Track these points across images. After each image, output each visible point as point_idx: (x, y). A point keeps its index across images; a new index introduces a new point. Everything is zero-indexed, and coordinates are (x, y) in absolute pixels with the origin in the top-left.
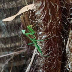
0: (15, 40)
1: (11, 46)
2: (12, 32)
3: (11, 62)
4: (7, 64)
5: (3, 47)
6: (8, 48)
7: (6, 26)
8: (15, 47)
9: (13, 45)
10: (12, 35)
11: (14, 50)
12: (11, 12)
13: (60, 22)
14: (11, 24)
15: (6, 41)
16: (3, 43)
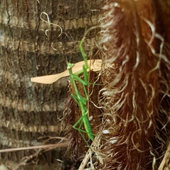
0: (48, 120)
1: (38, 130)
2: (46, 103)
3: (33, 162)
4: (23, 166)
5: (21, 129)
6: (31, 133)
7: (35, 88)
8: (47, 133)
9: (43, 129)
10: (45, 108)
11: (44, 139)
12: (51, 62)
13: (153, 121)
14: (47, 87)
15: (30, 119)
16: (22, 121)
